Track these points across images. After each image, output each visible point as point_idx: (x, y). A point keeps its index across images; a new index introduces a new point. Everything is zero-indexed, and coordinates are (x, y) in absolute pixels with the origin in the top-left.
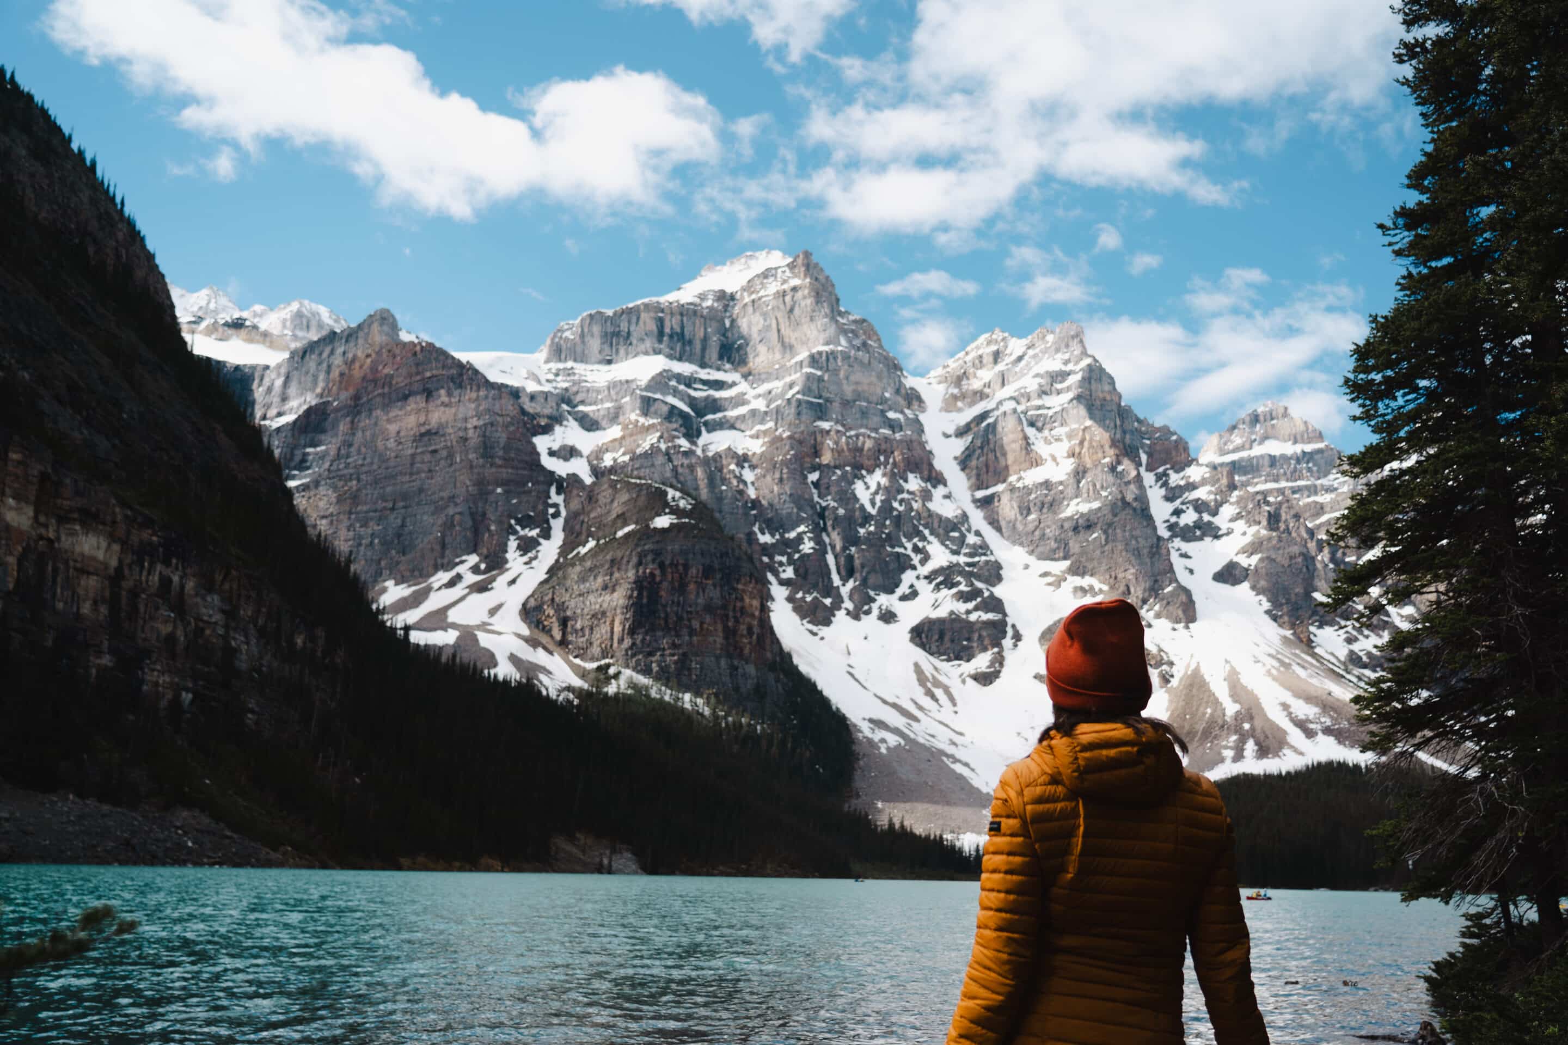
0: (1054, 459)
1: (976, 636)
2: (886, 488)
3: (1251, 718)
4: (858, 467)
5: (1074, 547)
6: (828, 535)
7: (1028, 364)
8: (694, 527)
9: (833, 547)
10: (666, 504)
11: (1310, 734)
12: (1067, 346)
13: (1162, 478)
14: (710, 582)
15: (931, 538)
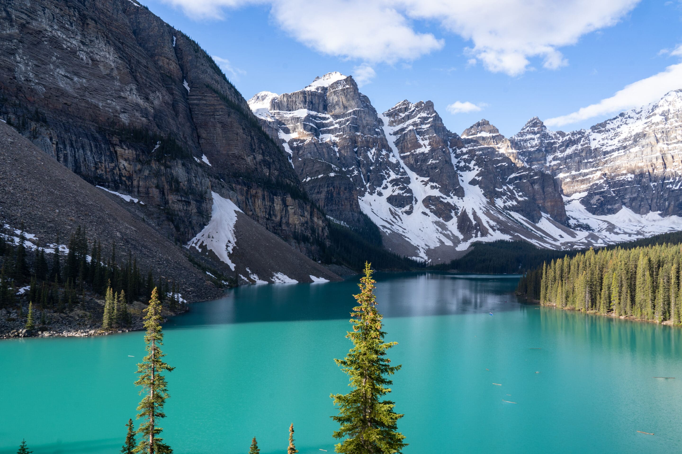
0: (425, 145)
1: (405, 201)
2: (377, 154)
3: (479, 226)
4: (368, 147)
5: (431, 173)
6: (361, 169)
7: (416, 113)
8: (341, 176)
9: (363, 173)
10: (332, 169)
11: (494, 230)
12: (429, 109)
13: (454, 151)
14: (346, 192)
15: (390, 170)
